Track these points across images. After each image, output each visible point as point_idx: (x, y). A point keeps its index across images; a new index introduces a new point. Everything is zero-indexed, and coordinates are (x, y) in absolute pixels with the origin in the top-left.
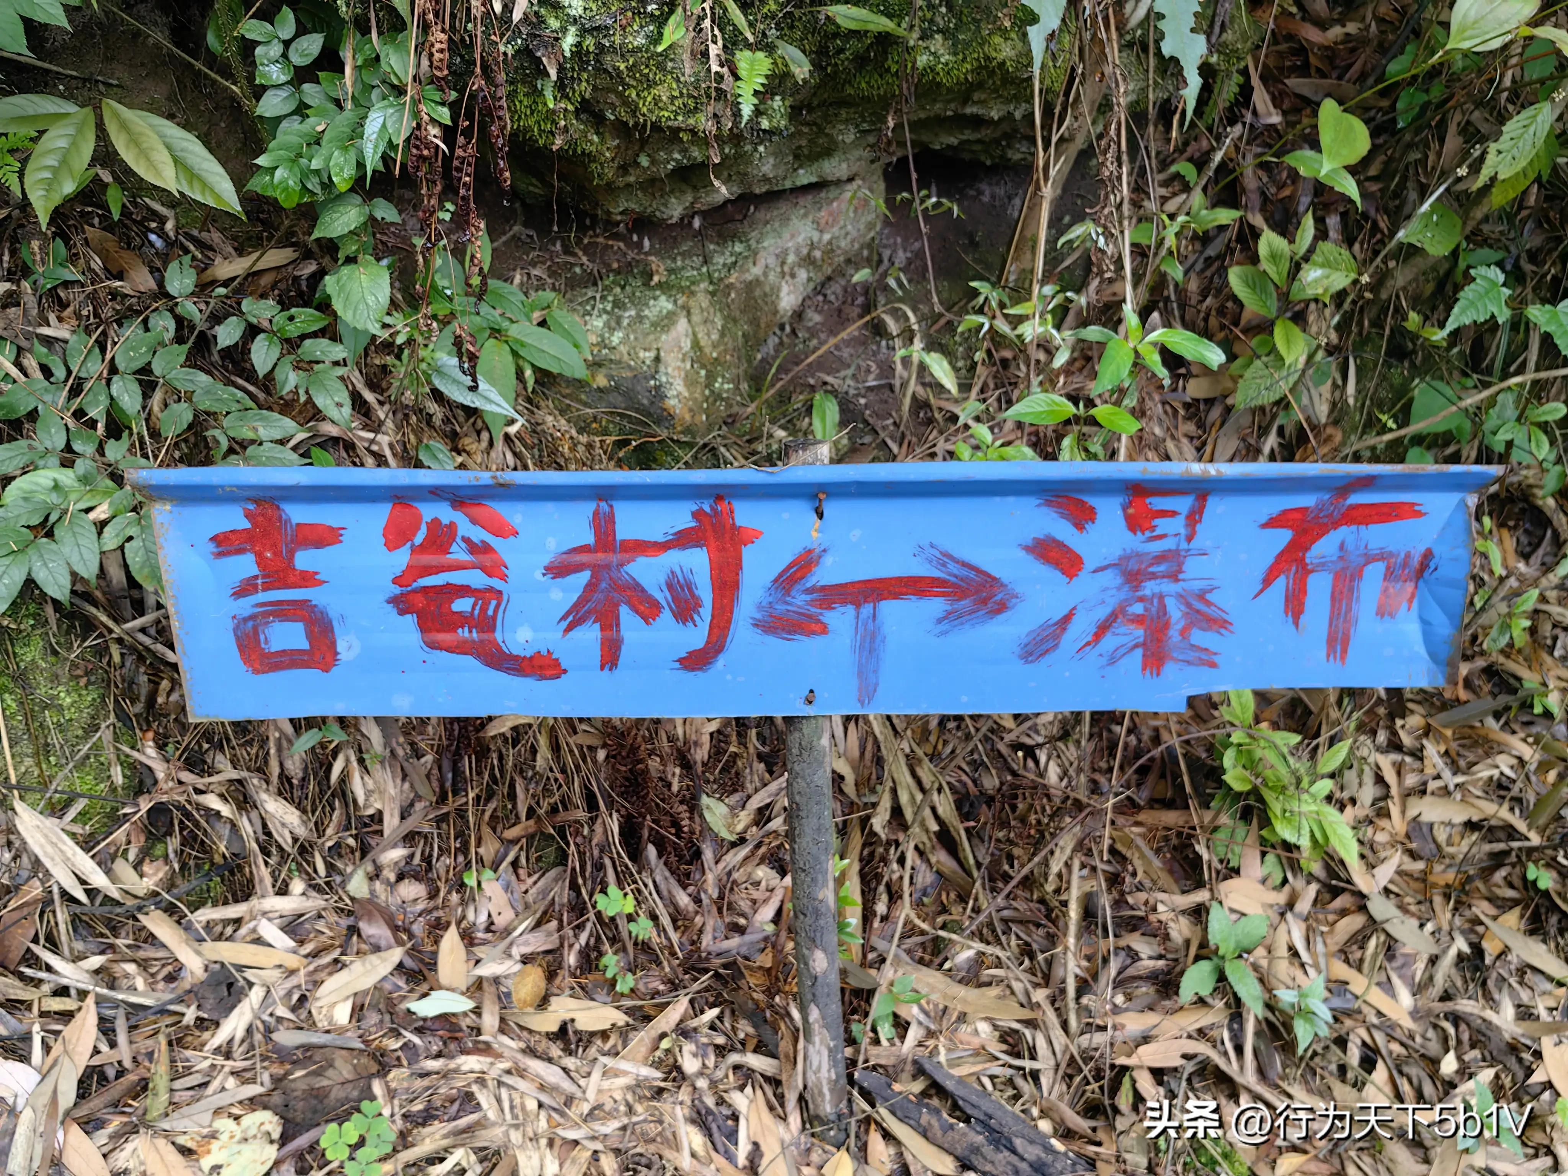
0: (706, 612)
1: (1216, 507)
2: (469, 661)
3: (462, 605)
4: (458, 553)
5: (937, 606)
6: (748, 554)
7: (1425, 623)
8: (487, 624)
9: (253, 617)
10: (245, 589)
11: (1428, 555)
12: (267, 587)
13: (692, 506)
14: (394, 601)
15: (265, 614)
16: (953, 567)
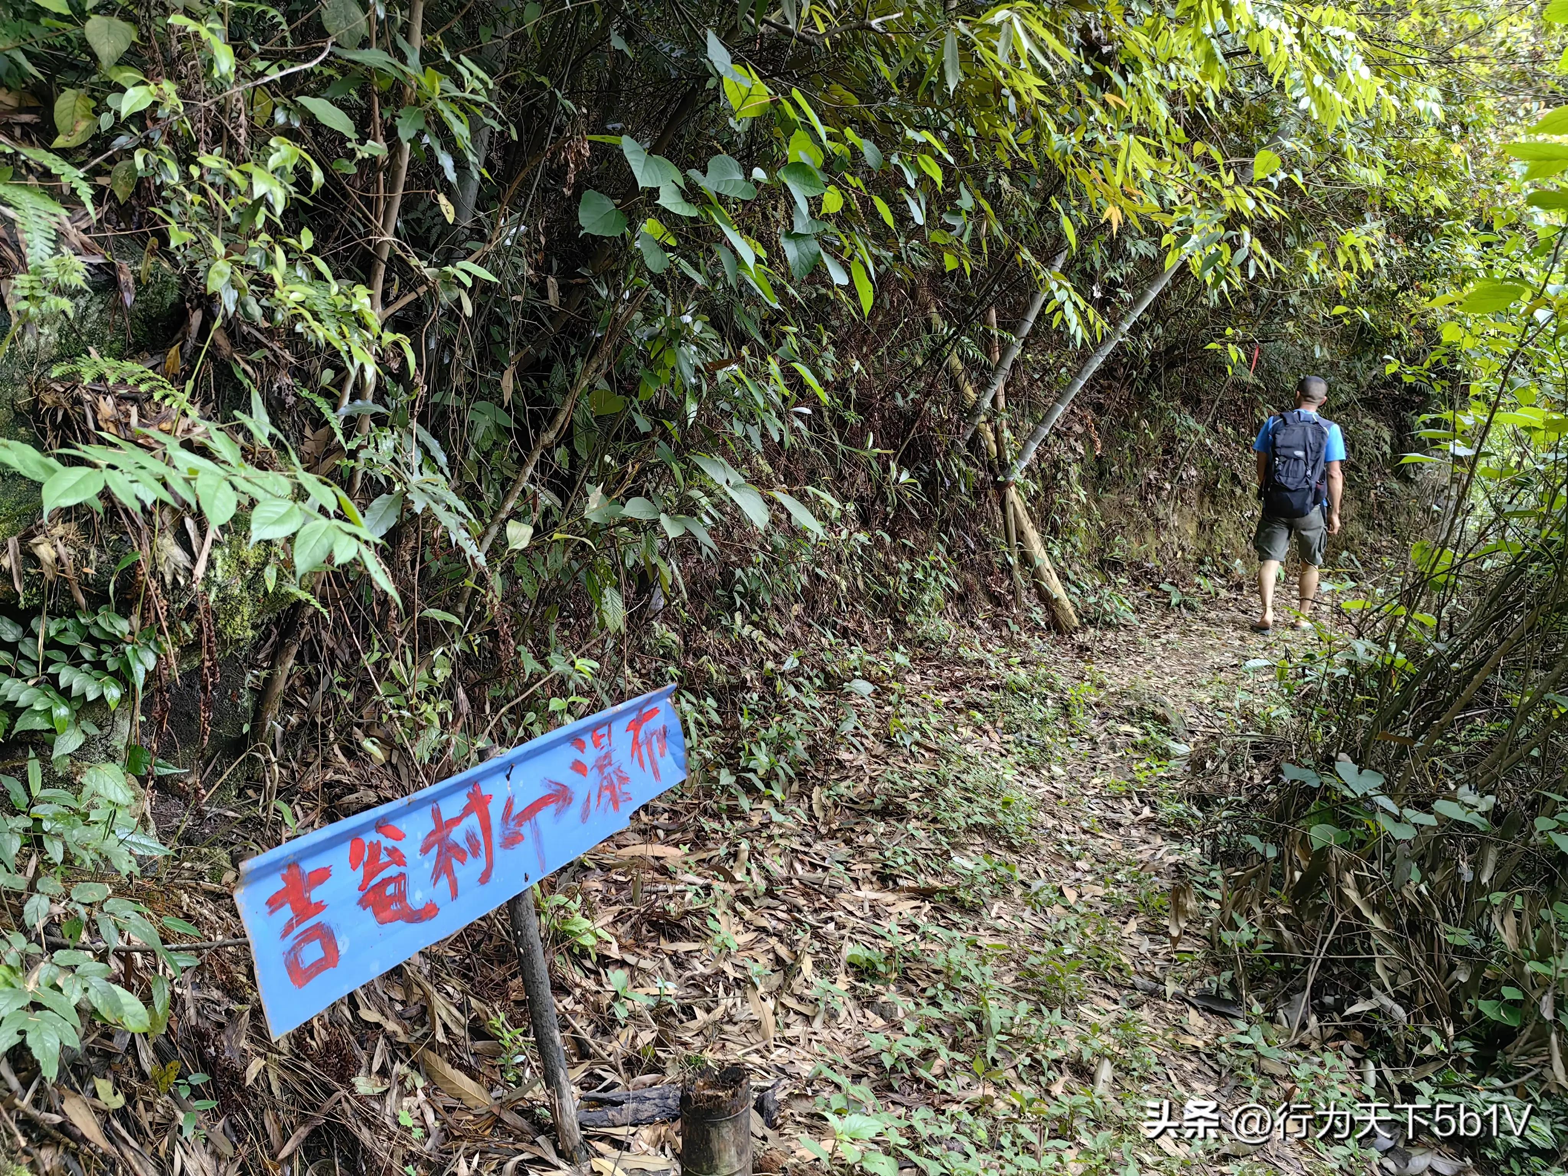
0: (483, 847)
1: (614, 727)
2: (400, 923)
3: (390, 890)
4: (384, 858)
5: (551, 809)
6: (491, 807)
7: (673, 754)
8: (401, 896)
9: (293, 948)
10: (288, 929)
11: (664, 728)
12: (298, 923)
13: (465, 792)
14: (360, 902)
15: (299, 943)
16: (553, 786)
